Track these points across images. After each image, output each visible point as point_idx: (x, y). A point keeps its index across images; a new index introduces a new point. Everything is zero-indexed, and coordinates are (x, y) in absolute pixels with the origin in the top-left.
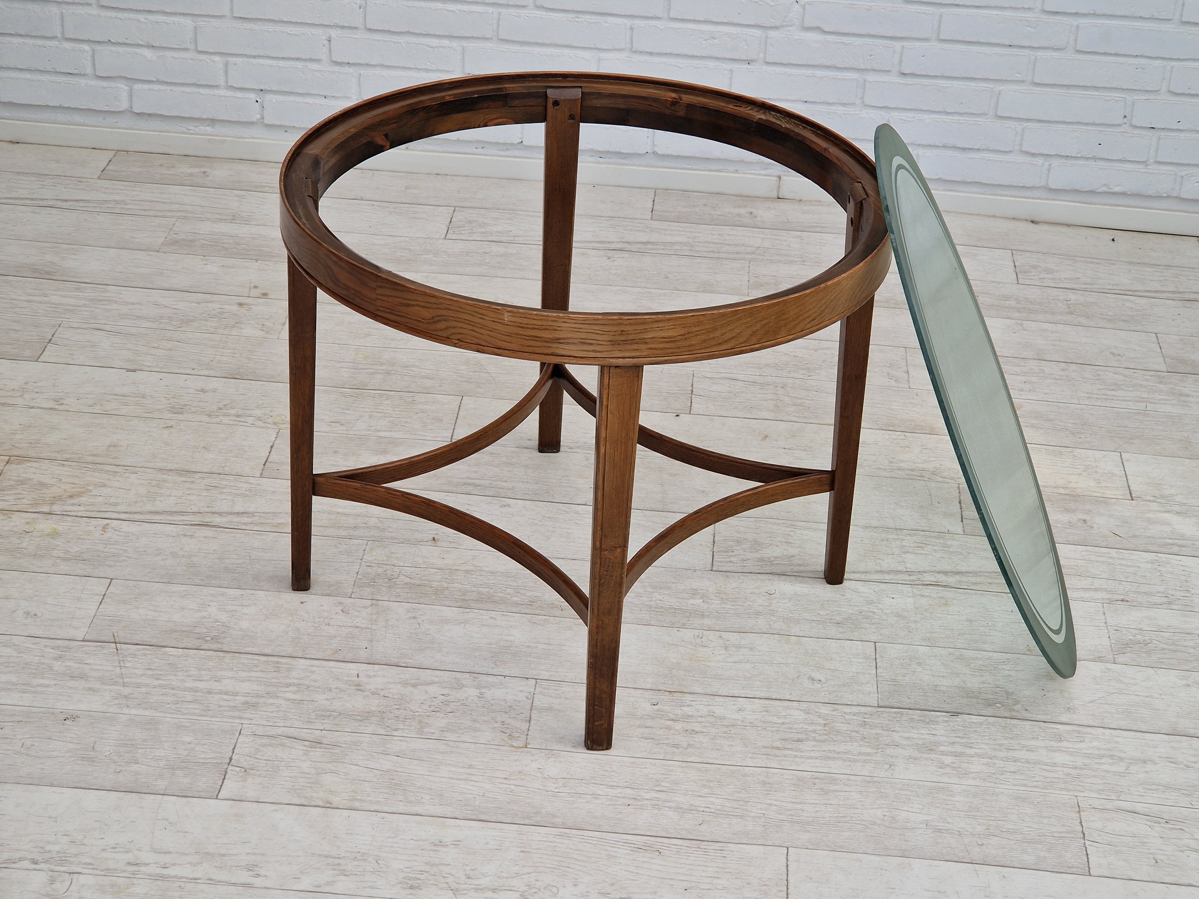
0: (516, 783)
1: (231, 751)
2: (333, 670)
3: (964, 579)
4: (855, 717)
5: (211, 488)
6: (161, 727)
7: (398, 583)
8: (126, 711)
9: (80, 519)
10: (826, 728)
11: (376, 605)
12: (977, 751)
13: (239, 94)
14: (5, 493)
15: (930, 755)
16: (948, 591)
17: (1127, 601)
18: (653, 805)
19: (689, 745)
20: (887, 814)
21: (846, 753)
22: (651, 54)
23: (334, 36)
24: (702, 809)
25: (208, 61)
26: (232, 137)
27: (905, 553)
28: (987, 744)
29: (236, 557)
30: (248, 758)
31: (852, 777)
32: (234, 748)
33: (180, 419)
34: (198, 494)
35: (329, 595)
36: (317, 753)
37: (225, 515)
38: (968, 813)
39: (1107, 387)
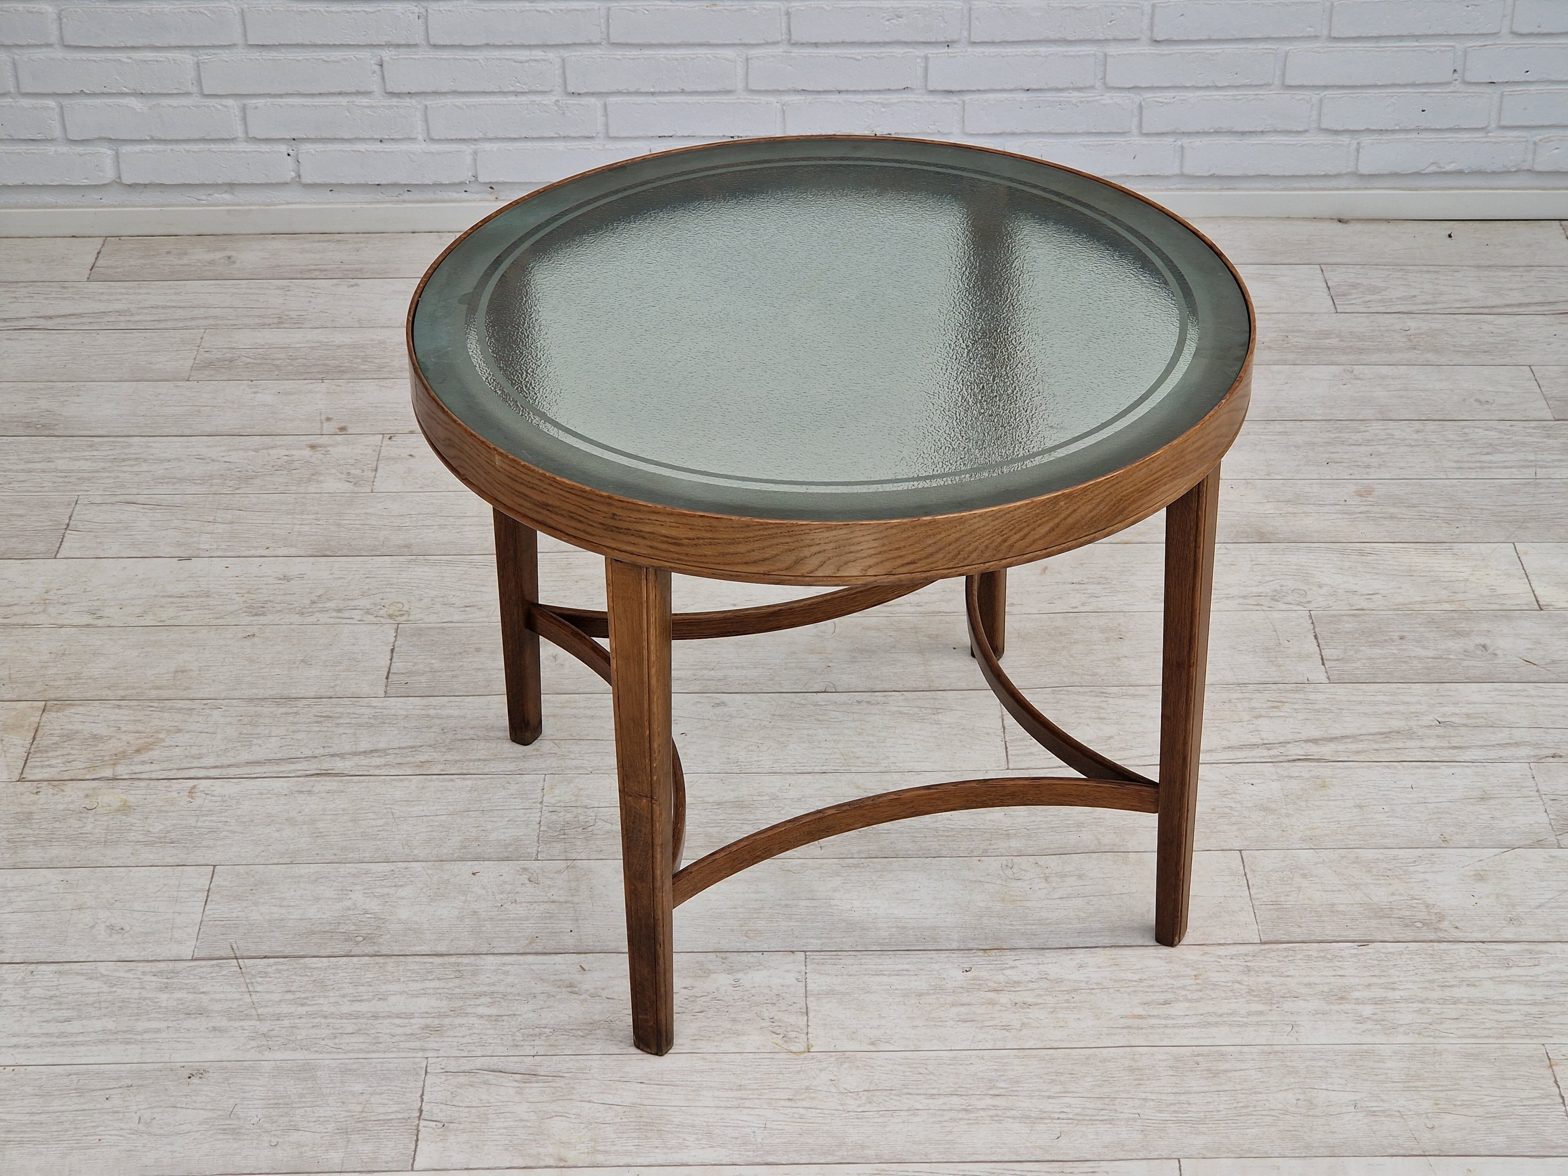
0: (805, 1104)
1: (419, 1099)
2: (532, 967)
3: (1341, 747)
4: (1234, 962)
5: (323, 719)
6: (319, 1073)
7: (596, 832)
8: (268, 1055)
9: (156, 783)
10: (1198, 981)
11: (573, 867)
12: (1402, 993)
13: (265, 148)
14: (50, 754)
15: (1341, 1006)
16: (1324, 767)
17: (1561, 756)
18: (991, 1117)
19: (1023, 1024)
20: (1301, 1097)
21: (1230, 1014)
22: (816, 45)
23: (388, 59)
24: (1057, 1116)
25: (219, 107)
26: (259, 205)
27: (1257, 717)
28: (1414, 982)
29: (375, 817)
30: (444, 1107)
31: (1245, 1049)
32: (422, 1095)
33: (265, 623)
34: (307, 729)
35: (507, 859)
36: (534, 1090)
37: (348, 756)
38: (1407, 1084)
39: (1479, 450)
